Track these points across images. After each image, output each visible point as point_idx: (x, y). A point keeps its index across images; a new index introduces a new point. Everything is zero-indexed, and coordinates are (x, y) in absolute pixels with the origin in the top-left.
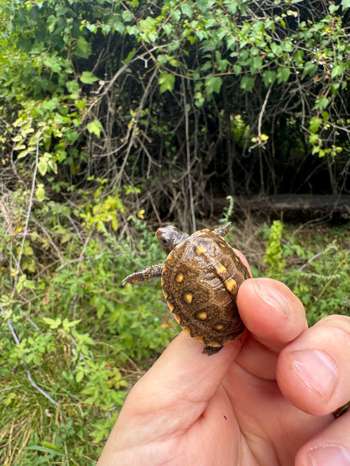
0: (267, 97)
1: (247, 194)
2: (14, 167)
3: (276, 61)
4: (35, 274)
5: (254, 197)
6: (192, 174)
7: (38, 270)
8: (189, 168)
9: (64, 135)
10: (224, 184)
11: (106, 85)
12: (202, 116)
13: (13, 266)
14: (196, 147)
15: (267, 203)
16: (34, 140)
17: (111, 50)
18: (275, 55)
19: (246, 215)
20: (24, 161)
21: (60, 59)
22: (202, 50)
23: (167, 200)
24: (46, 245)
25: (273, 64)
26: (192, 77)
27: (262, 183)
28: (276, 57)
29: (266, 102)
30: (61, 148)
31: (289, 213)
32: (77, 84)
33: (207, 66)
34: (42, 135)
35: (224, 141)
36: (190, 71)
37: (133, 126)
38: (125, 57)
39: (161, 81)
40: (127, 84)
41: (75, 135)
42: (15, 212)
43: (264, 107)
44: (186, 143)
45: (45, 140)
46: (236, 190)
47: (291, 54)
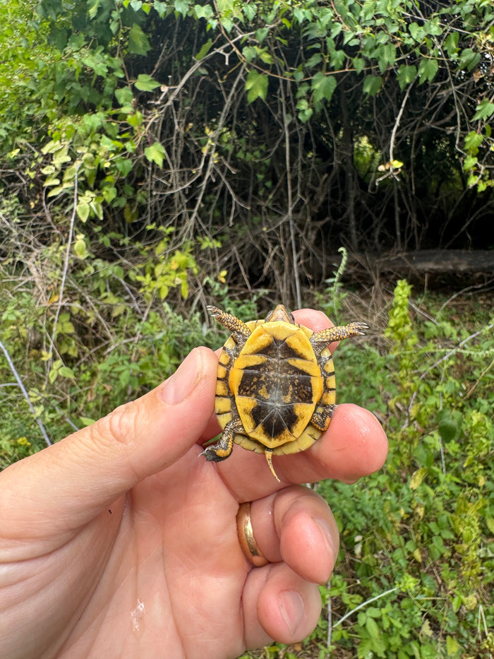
0: (403, 105)
1: (376, 250)
2: (47, 211)
3: (417, 51)
4: (78, 359)
5: (386, 254)
6: (295, 221)
7: (81, 355)
8: (290, 209)
9: (113, 166)
10: (342, 235)
11: (171, 91)
12: (308, 136)
13: (48, 349)
14: (300, 180)
15: (404, 262)
16: (71, 173)
17: (178, 45)
18: (415, 40)
19: (374, 278)
20: (61, 205)
21: (106, 56)
22: (307, 36)
23: (260, 259)
24: (91, 321)
25: (413, 55)
26: (293, 77)
27: (398, 233)
28: (417, 44)
29: (401, 112)
30: (108, 184)
31: (438, 278)
32: (131, 93)
33: (314, 61)
34: (82, 166)
35: (342, 173)
36: (292, 68)
37: (210, 150)
38: (198, 51)
39: (249, 86)
40: (203, 92)
41: (129, 164)
42: (50, 275)
43: (398, 119)
44: (286, 176)
45: (87, 173)
46: (360, 243)
47: (439, 38)
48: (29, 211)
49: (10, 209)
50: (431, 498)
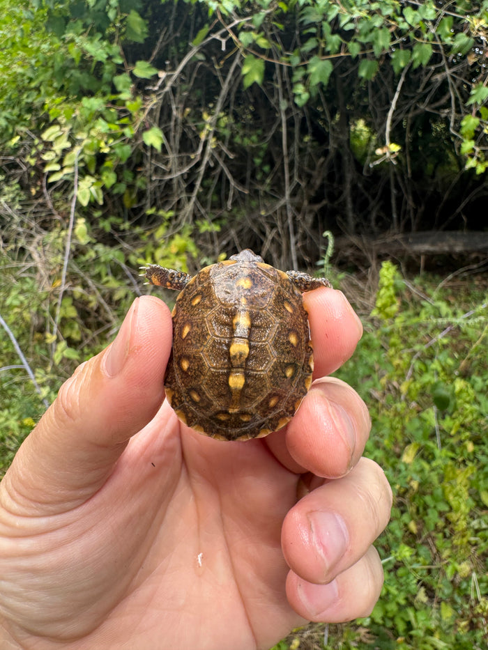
0: (399, 88)
1: (372, 233)
2: (48, 198)
3: (411, 34)
4: (81, 342)
5: (382, 236)
6: (292, 204)
7: (84, 338)
8: (288, 193)
9: (112, 152)
10: (339, 218)
11: (168, 77)
12: (303, 120)
13: (51, 332)
14: (296, 164)
15: (400, 245)
16: (71, 158)
17: (175, 30)
18: (410, 25)
19: (371, 260)
20: (62, 191)
21: (105, 43)
22: (302, 22)
23: (258, 242)
24: (93, 305)
25: (408, 38)
26: (289, 62)
27: (395, 216)
28: (411, 27)
29: (397, 96)
30: (107, 168)
31: (434, 259)
32: (129, 80)
33: (310, 45)
34: (82, 152)
35: (339, 156)
36: (288, 53)
37: (208, 135)
38: (195, 36)
39: (245, 70)
40: (200, 77)
41: (127, 150)
42: (52, 260)
43: (394, 103)
44: (283, 160)
45: (87, 159)
46: (357, 226)
47: (434, 22)
48: (30, 197)
49: (11, 195)
50: (426, 472)
